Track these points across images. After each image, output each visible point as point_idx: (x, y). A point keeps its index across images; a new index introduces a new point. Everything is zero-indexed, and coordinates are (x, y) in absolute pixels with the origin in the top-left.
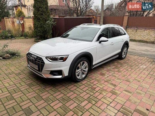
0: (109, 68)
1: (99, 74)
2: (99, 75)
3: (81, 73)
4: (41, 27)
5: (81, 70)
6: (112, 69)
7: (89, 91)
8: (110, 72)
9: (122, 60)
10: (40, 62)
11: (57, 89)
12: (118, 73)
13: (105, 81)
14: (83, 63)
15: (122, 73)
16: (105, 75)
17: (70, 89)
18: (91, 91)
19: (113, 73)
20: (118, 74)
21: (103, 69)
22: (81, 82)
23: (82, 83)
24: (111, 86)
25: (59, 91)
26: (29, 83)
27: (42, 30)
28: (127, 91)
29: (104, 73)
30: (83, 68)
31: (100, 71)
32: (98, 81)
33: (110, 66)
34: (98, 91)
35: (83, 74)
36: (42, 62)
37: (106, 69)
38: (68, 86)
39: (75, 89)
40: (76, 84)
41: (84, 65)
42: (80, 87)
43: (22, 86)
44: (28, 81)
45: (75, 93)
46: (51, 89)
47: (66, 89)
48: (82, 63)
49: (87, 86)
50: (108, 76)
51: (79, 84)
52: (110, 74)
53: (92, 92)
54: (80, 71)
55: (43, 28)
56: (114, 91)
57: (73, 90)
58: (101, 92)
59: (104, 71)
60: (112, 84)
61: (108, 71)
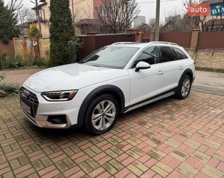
0: (156, 113)
1: (137, 123)
2: (136, 125)
3: (103, 120)
5: (103, 116)
6: (160, 114)
7: (111, 151)
8: (156, 120)
10: (34, 101)
11: (59, 147)
12: (169, 121)
13: (144, 135)
14: (106, 104)
15: (177, 121)
16: (146, 124)
17: (80, 147)
18: (115, 151)
19: (161, 120)
20: (169, 123)
21: (145, 114)
22: (101, 136)
23: (103, 137)
24: (152, 143)
25: (62, 150)
27: (62, 55)
28: (178, 152)
29: (146, 120)
31: (140, 118)
32: (132, 134)
33: (159, 110)
34: (127, 152)
37: (151, 114)
38: (79, 141)
39: (89, 148)
40: (92, 139)
42: (98, 143)
43: (6, 139)
44: (19, 131)
45: (86, 154)
46: (49, 145)
47: (73, 148)
49: (110, 143)
50: (151, 125)
51: (98, 138)
52: (156, 123)
53: (117, 152)
54: (100, 118)
55: (63, 52)
56: (155, 152)
57: (85, 149)
58: (131, 154)
59: (147, 118)
60: (154, 140)
61: (153, 117)
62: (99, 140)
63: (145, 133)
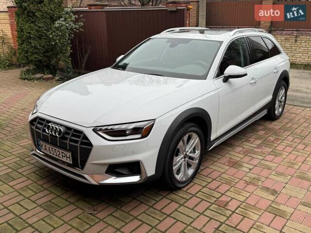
0: (247, 146)
1: (226, 164)
2: (227, 167)
3: (185, 164)
4: (40, 37)
6: (255, 148)
7: (213, 213)
8: (253, 158)
9: (275, 123)
10: (79, 143)
11: (128, 213)
12: (273, 157)
13: (248, 183)
14: (189, 138)
15: (285, 156)
16: (241, 166)
17: (162, 211)
18: (219, 212)
19: (261, 158)
20: (274, 161)
21: (232, 149)
22: (185, 189)
23: (188, 191)
24: (265, 195)
25: (136, 218)
26: (44, 200)
27: (44, 47)
28: (308, 204)
29: (238, 159)
30: (189, 151)
31: (227, 156)
32: (228, 183)
33: (249, 141)
34: (236, 212)
35: (189, 166)
36: (82, 143)
37: (241, 149)
38: (154, 202)
39: (176, 210)
40: (173, 196)
41: (192, 142)
42: (185, 202)
43: (28, 210)
44: (41, 195)
45: (178, 220)
46: (110, 213)
47: (151, 212)
48: (186, 138)
49: (203, 200)
50: (251, 167)
51: (181, 193)
52: (255, 162)
53: (223, 213)
54: (181, 161)
55: (44, 41)
56: (275, 206)
57: (171, 213)
58: (245, 213)
59: (238, 155)
60: (267, 189)
61: (247, 153)
62: (185, 197)
63: (247, 179)
